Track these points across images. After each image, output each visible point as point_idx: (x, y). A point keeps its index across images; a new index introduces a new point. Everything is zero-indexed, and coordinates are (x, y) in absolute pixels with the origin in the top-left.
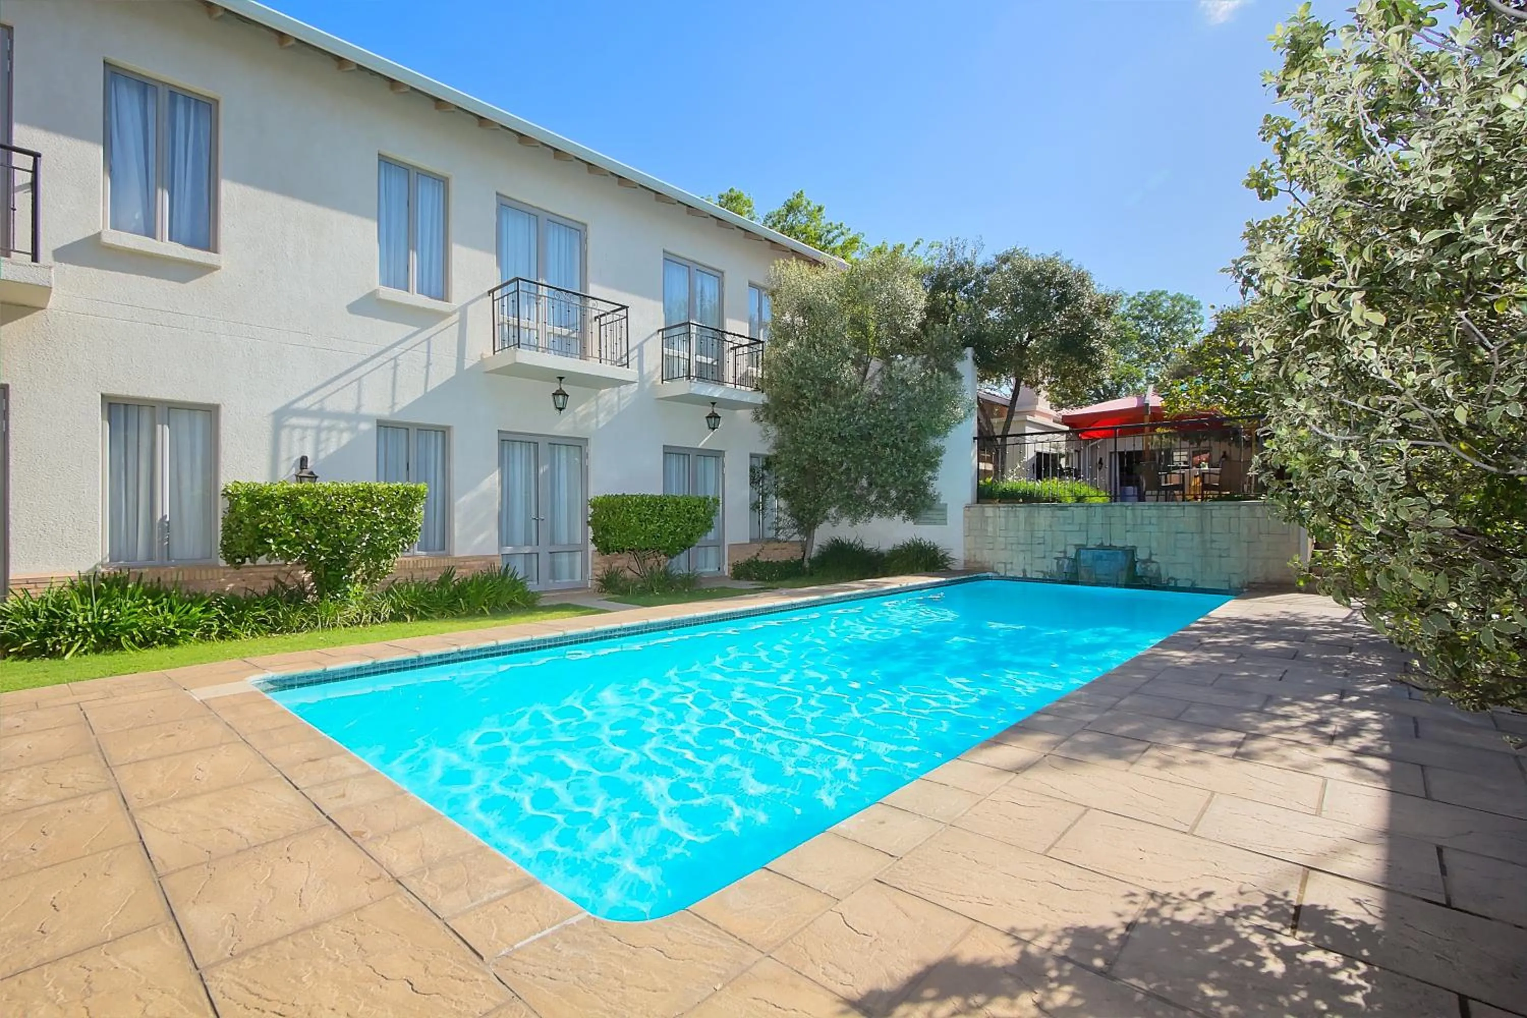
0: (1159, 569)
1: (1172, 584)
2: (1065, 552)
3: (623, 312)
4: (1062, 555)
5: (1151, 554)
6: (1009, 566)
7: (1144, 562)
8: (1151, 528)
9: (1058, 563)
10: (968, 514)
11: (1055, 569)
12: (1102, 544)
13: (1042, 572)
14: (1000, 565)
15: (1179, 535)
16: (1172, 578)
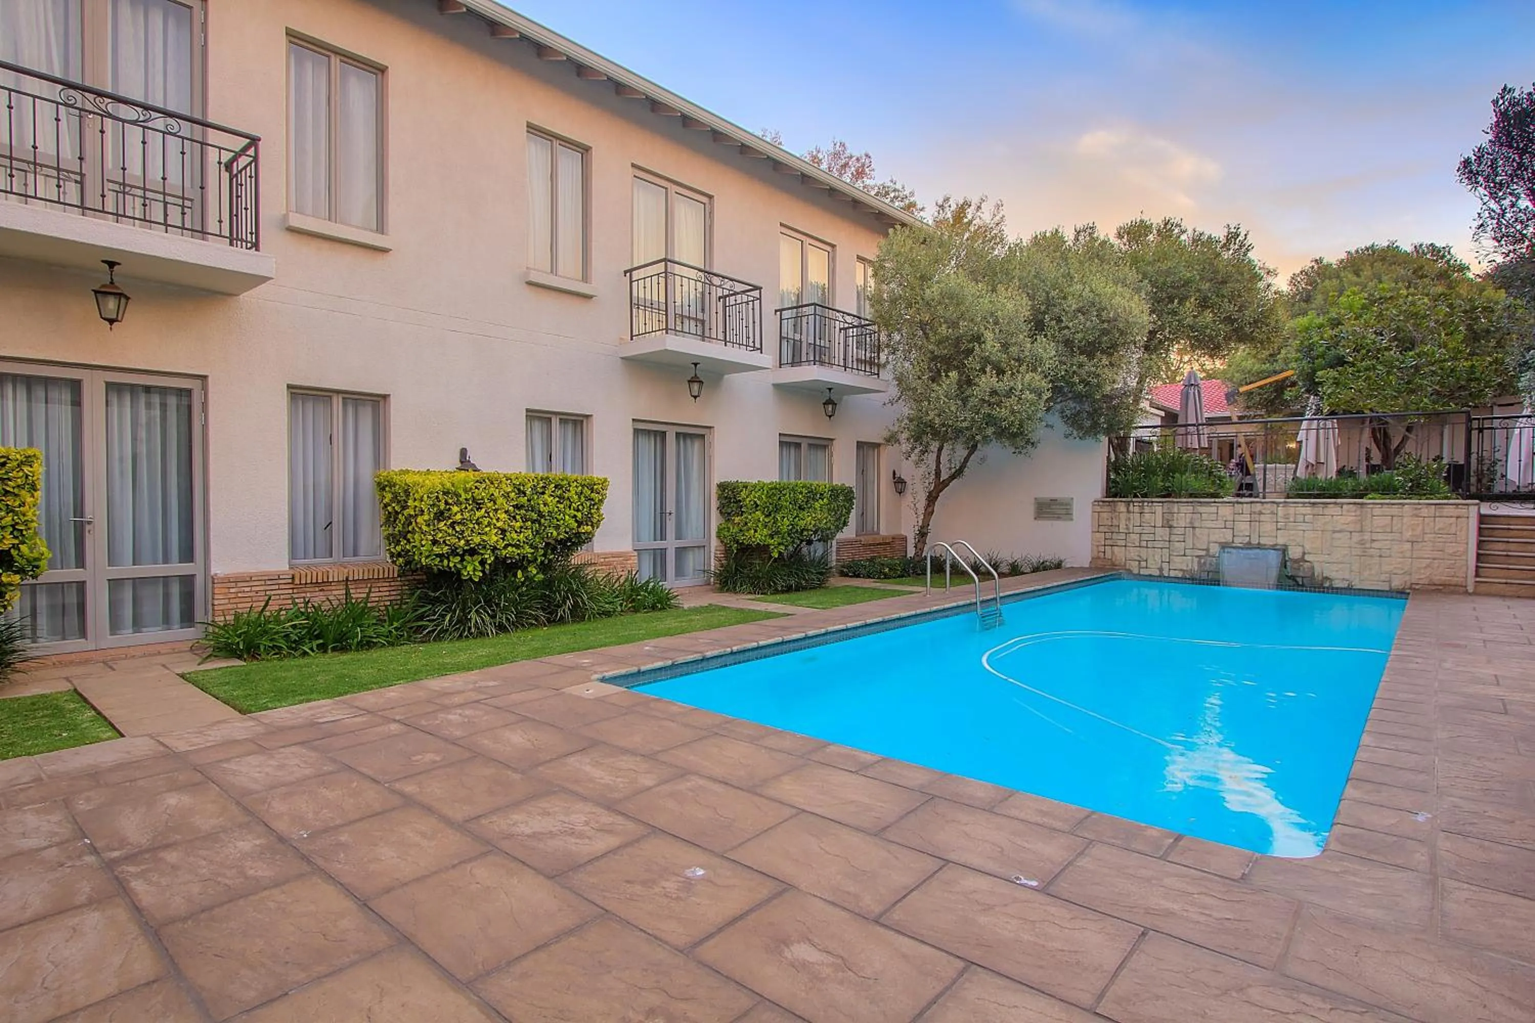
0: (1313, 568)
1: (1327, 584)
2: (1207, 550)
3: (756, 293)
4: (1204, 553)
5: (1304, 554)
6: (1143, 564)
7: (1296, 561)
8: (1304, 526)
9: (1199, 562)
10: (1098, 509)
11: (1196, 568)
12: (1249, 543)
13: (1181, 570)
14: (1133, 563)
15: (1337, 535)
16: (1327, 578)
